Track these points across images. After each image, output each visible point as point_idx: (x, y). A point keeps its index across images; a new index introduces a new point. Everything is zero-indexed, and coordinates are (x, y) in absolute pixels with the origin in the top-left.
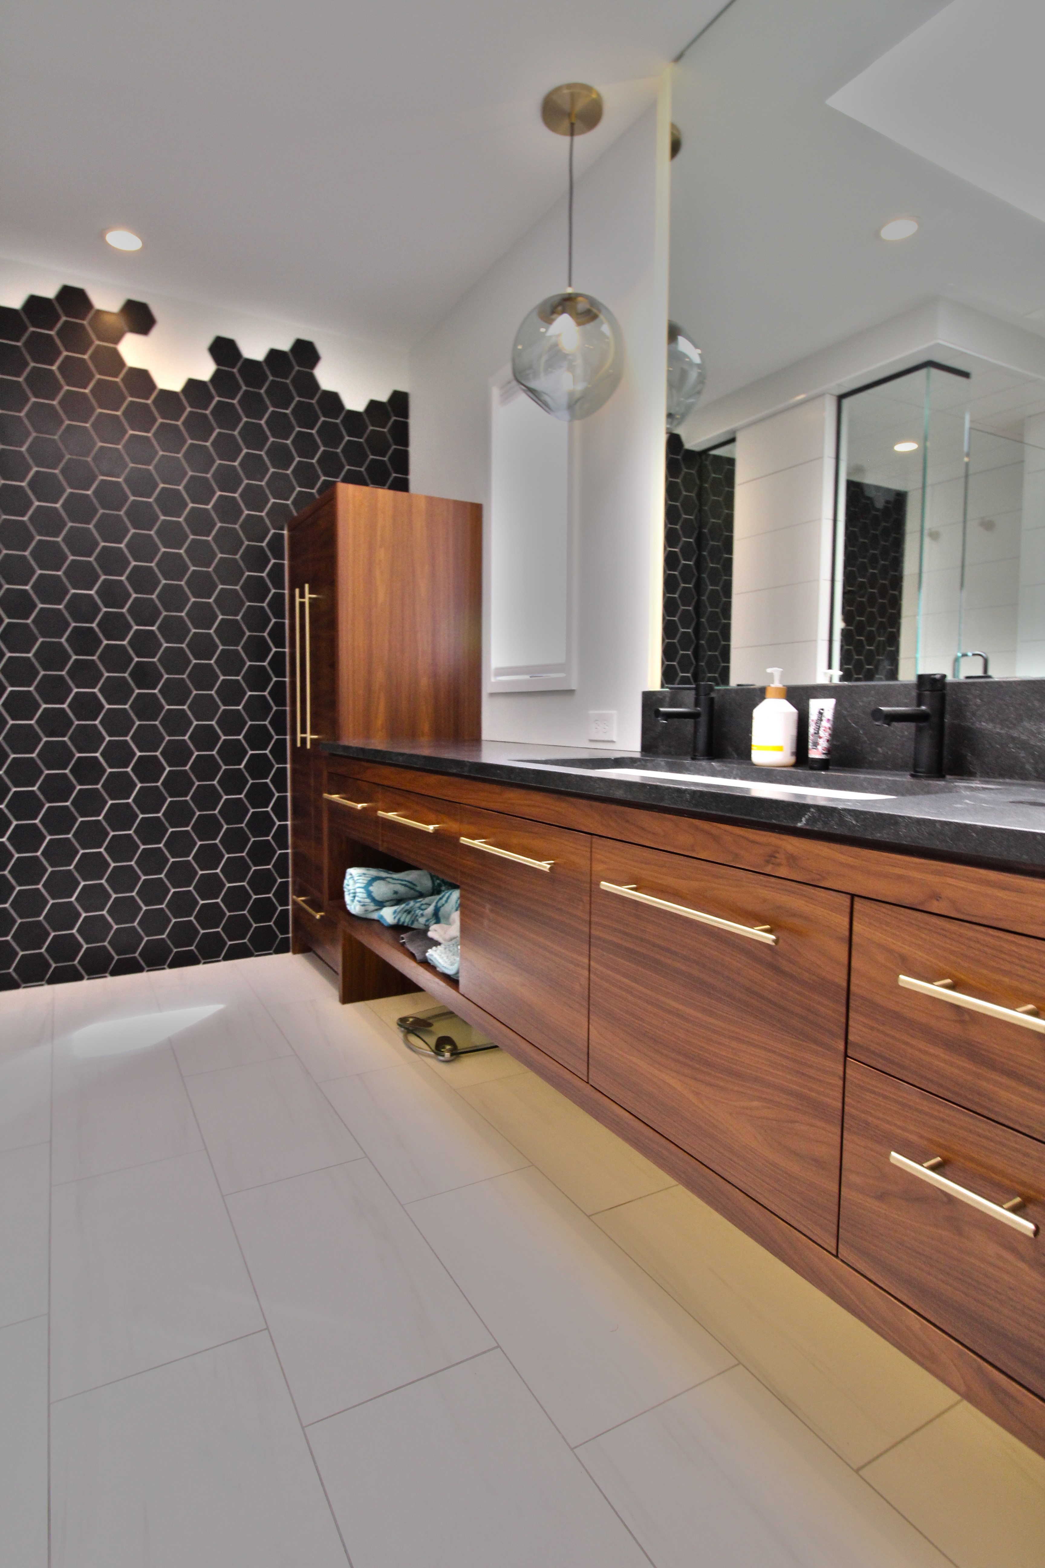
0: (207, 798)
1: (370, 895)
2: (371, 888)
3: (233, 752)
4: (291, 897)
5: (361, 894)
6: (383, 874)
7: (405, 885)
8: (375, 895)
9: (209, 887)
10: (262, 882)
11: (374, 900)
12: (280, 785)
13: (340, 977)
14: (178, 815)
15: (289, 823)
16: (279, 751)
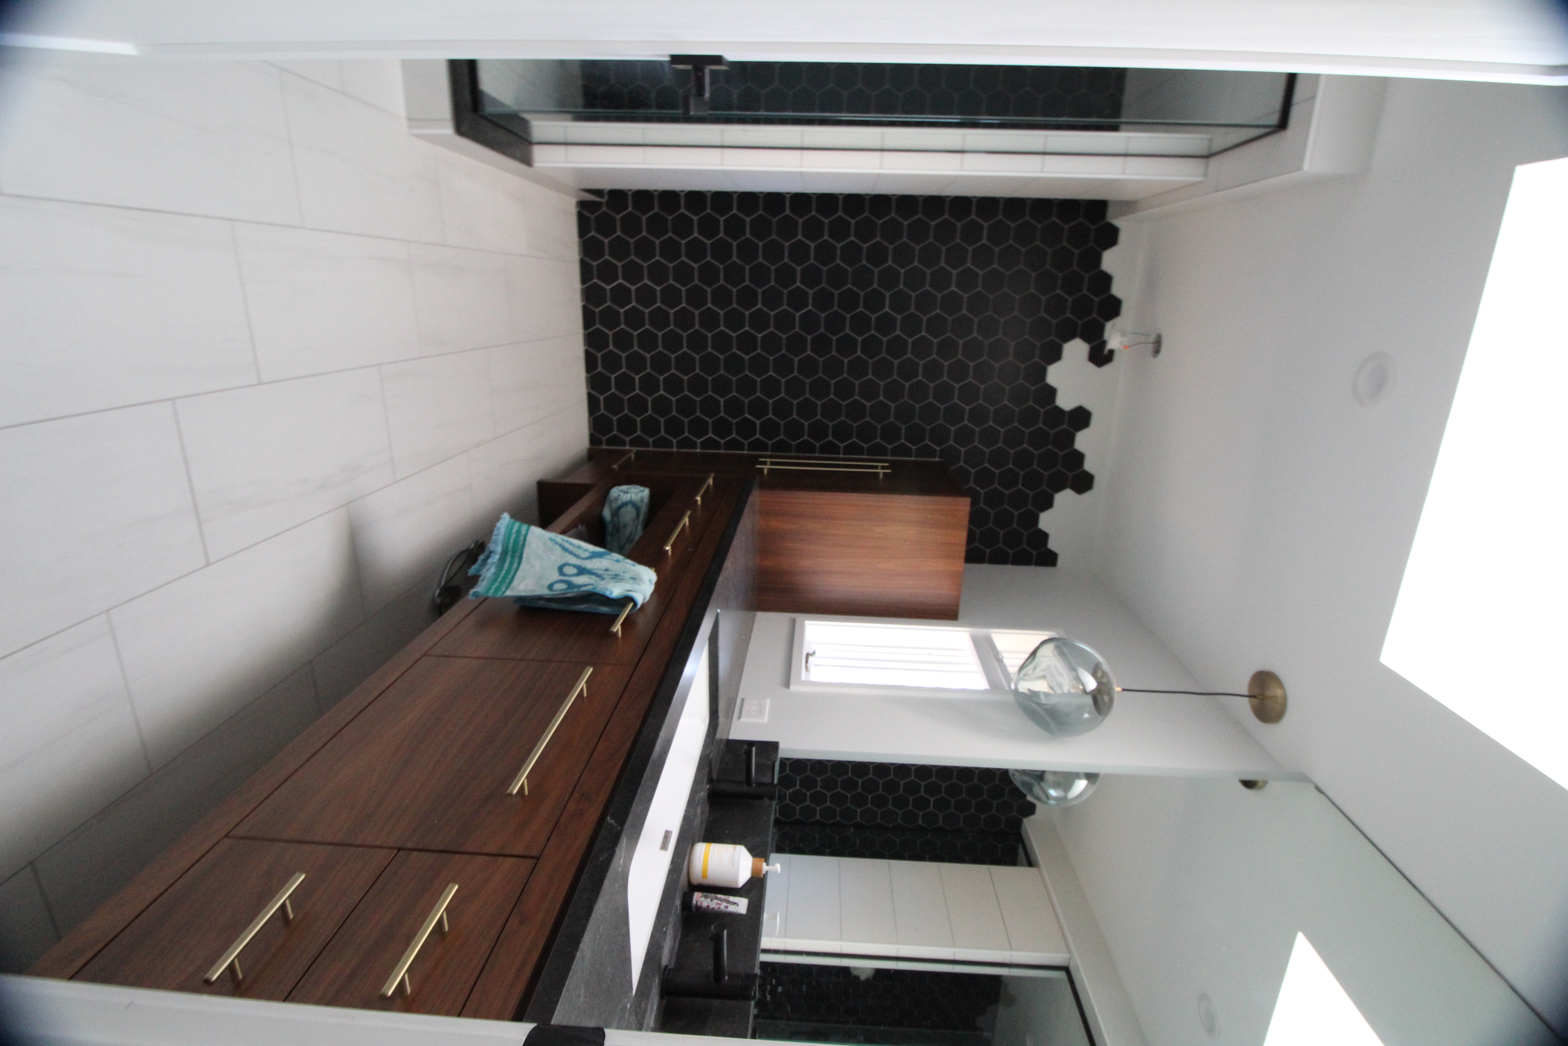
0: (722, 386)
1: (625, 504)
2: (630, 506)
3: (758, 408)
4: (635, 449)
5: (625, 498)
6: (641, 517)
7: (630, 535)
8: (623, 510)
9: (649, 385)
10: (650, 426)
11: (620, 508)
12: (729, 445)
13: (559, 481)
14: (710, 364)
15: (698, 450)
16: (758, 446)
